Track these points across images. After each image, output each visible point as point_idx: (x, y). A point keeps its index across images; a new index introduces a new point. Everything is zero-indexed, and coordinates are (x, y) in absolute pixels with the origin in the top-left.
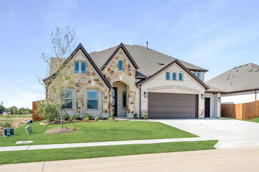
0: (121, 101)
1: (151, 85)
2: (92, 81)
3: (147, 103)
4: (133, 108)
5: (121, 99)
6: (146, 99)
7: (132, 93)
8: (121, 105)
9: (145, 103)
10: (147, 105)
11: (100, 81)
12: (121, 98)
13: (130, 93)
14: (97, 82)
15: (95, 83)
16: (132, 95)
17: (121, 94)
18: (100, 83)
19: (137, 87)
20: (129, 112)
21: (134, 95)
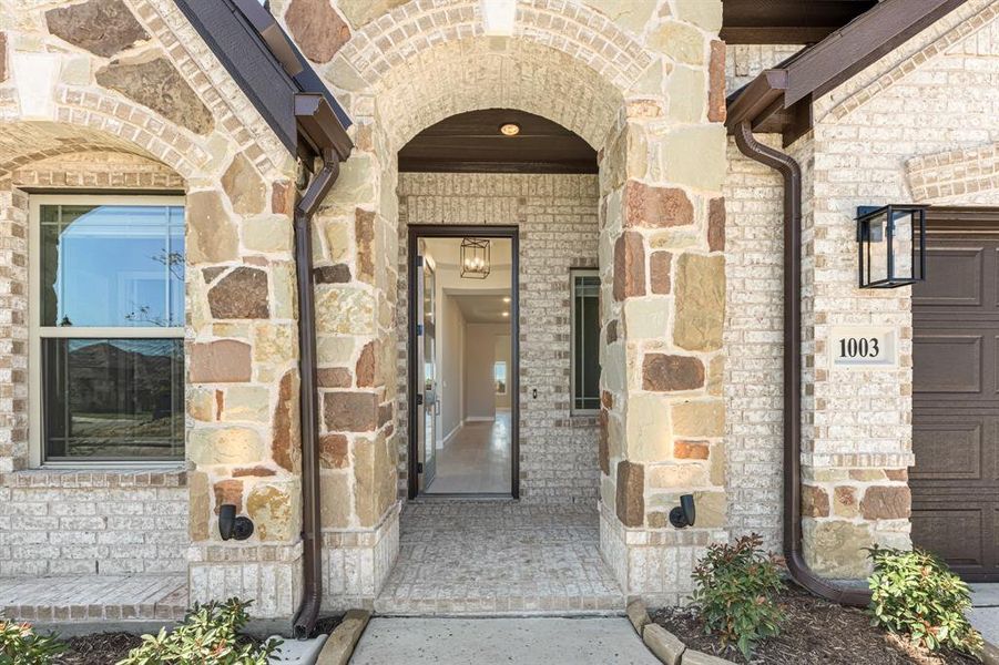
0: (559, 355)
1: (958, 106)
2: (29, 46)
3: (894, 371)
4: (690, 449)
5: (559, 337)
6: (891, 316)
7: (666, 222)
8: (558, 389)
9: (878, 370)
10: (907, 404)
11: (155, 44)
12: (555, 329)
13: (638, 218)
14: (104, 51)
15: (65, 75)
16: (676, 252)
17: (557, 287)
18: (141, 70)
19: (746, 150)
20: (631, 513)
21: (702, 247)
